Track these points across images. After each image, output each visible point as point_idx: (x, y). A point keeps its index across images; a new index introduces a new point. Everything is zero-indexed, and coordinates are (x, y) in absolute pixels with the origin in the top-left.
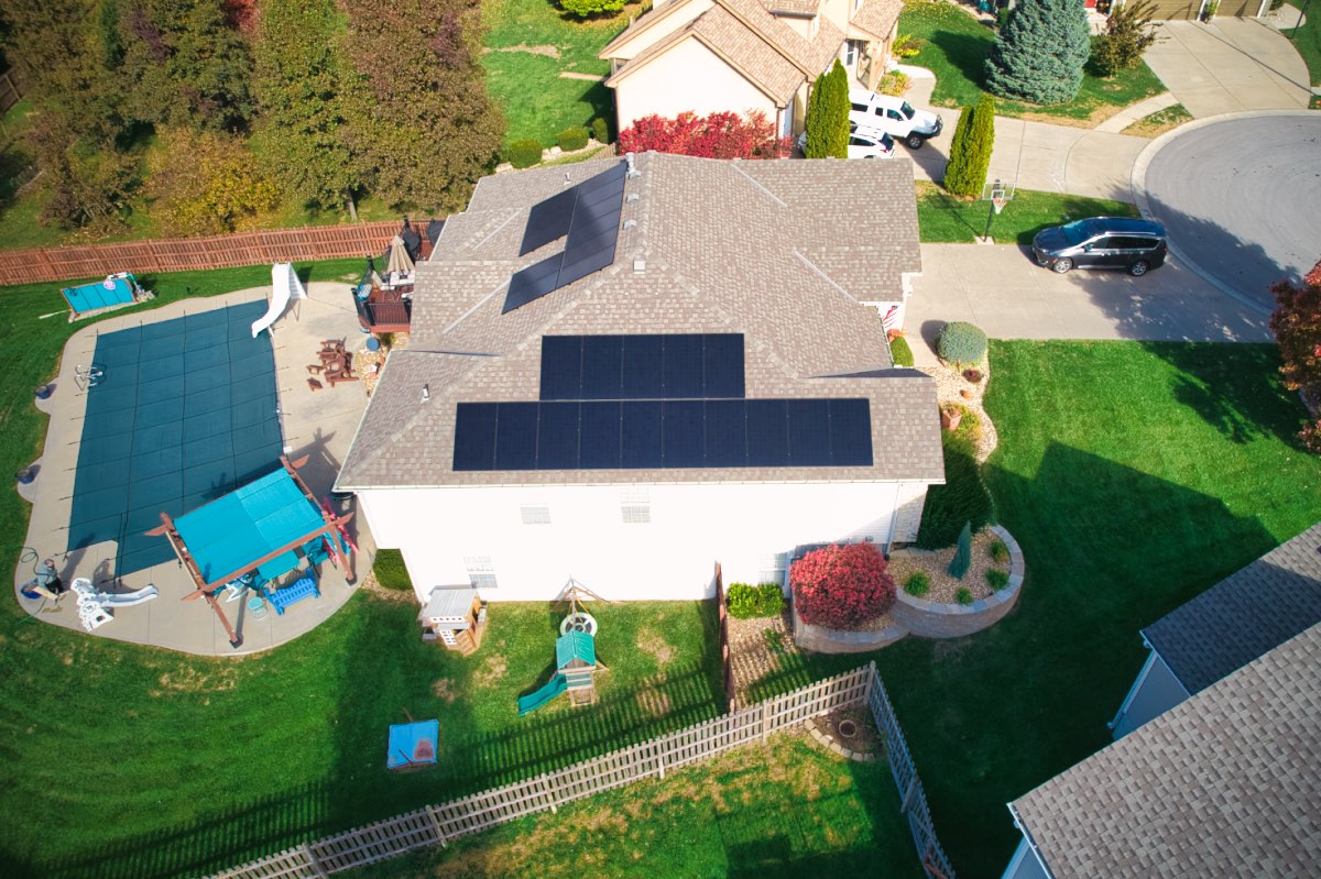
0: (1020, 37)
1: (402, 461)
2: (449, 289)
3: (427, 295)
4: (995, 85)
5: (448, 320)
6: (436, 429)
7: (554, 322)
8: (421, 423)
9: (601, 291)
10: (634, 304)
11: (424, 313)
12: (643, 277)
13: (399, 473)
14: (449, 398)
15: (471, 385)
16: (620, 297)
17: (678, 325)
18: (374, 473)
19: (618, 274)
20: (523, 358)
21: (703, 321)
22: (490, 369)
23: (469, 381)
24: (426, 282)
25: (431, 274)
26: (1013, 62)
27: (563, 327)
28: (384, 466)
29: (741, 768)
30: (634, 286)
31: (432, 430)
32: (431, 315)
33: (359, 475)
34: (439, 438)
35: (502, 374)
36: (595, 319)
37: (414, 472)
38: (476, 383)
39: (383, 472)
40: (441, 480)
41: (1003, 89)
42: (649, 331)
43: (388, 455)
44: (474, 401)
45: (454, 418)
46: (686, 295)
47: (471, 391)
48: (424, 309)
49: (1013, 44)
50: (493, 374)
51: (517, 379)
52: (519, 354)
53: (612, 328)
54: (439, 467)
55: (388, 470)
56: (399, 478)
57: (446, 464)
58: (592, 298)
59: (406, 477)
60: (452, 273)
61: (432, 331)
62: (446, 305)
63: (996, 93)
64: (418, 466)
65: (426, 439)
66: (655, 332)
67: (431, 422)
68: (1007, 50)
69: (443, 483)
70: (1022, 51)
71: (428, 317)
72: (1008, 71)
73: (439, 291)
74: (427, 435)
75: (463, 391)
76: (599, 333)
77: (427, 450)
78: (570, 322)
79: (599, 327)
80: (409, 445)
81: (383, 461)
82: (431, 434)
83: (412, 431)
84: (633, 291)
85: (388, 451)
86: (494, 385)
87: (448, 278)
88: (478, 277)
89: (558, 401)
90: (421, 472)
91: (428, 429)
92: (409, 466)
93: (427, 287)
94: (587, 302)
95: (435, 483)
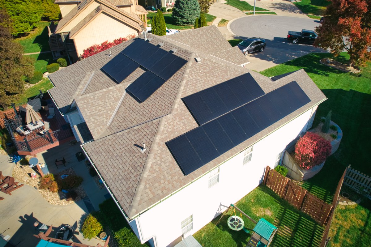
0: (184, 6)
1: (157, 184)
2: (99, 105)
3: (89, 112)
4: (179, 22)
5: (107, 119)
6: (163, 160)
7: (182, 92)
8: (154, 161)
9: (191, 73)
10: (206, 75)
11: (93, 120)
12: (202, 64)
13: (160, 192)
14: (159, 143)
15: (165, 132)
16: (199, 73)
17: (226, 77)
18: (146, 199)
19: (192, 65)
20: (179, 111)
21: (232, 73)
22: (169, 121)
23: (163, 131)
24: (85, 106)
25: (86, 101)
26: (184, 14)
27: (186, 92)
28: (149, 193)
29: (335, 232)
30: (201, 68)
31: (161, 162)
32: (97, 120)
33: (139, 205)
34: (168, 164)
35: (175, 122)
36: (196, 85)
37: (167, 187)
38: (167, 131)
39: (151, 196)
40: (182, 184)
41: (182, 23)
42: (218, 83)
43: (148, 186)
44: (172, 138)
45: (168, 150)
46: (220, 66)
47: (167, 135)
48: (91, 118)
49: (182, 9)
50: (172, 123)
51: (183, 121)
52: (177, 110)
53: (205, 86)
54: (176, 178)
55: (153, 193)
56: (161, 194)
57: (179, 174)
58: (189, 77)
59: (165, 192)
60: (96, 98)
61: (102, 127)
62: (101, 113)
63: (180, 25)
64: (167, 183)
65: (162, 167)
66: (220, 83)
67: (158, 158)
68: (180, 11)
69: (184, 184)
70: (185, 10)
71: (96, 121)
72: (182, 17)
73: (94, 108)
74: (161, 165)
75: (163, 137)
76: (201, 90)
77: (165, 172)
78: (188, 89)
79: (200, 87)
80: (155, 175)
81: (147, 190)
82: (162, 164)
83: (152, 167)
84: (202, 70)
85: (146, 183)
86: (175, 128)
87: (95, 100)
88: (110, 95)
89: (208, 122)
90: (170, 185)
91: (159, 162)
92: (163, 185)
93: (86, 108)
94: (188, 79)
95: (181, 186)
